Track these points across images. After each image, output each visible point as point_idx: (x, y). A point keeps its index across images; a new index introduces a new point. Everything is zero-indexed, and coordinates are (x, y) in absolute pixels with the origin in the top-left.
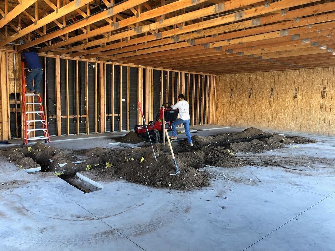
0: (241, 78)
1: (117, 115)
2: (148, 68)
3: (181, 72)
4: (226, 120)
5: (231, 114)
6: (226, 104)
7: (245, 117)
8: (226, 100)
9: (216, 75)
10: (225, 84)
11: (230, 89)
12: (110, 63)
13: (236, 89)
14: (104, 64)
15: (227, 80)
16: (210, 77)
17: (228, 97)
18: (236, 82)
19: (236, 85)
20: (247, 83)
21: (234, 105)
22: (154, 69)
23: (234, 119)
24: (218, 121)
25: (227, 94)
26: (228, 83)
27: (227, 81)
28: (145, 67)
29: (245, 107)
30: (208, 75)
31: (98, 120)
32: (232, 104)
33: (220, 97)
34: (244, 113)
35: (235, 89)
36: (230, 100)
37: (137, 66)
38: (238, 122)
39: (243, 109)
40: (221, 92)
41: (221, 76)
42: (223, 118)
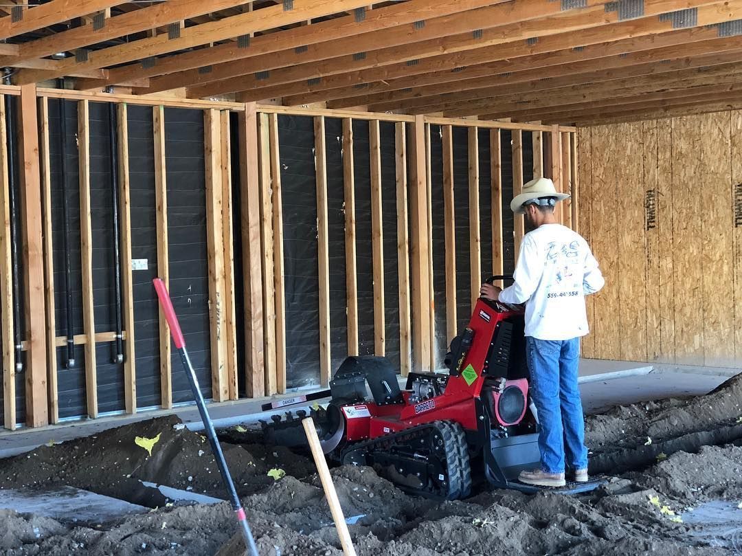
0: (690, 135)
1: (111, 336)
2: (251, 108)
3: (409, 119)
4: (635, 333)
5: (656, 306)
6: (631, 257)
7: (722, 317)
8: (627, 240)
9: (573, 129)
10: (616, 168)
11: (642, 192)
12: (68, 94)
13: (672, 188)
14: (39, 99)
15: (624, 149)
16: (547, 137)
17: (635, 228)
18: (668, 154)
19: (670, 171)
20: (720, 160)
21: (667, 263)
22: (283, 110)
23: (669, 327)
24: (599, 340)
25: (628, 212)
26: (630, 161)
27: (628, 152)
28: (238, 107)
29: (719, 272)
30: (537, 127)
31: (20, 366)
32: (655, 260)
33: (597, 228)
34: (714, 298)
35: (664, 190)
36: (644, 240)
37: (198, 104)
38: (690, 341)
39: (708, 279)
40: (600, 207)
41: (595, 130)
42: (620, 325)
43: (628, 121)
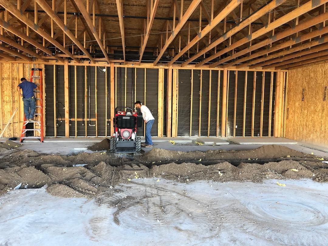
0: (314, 71)
2: (170, 68)
3: (222, 69)
4: (297, 132)
5: (302, 125)
6: (297, 109)
7: (318, 130)
8: (297, 104)
9: (287, 71)
10: (296, 82)
11: (302, 89)
12: (122, 66)
13: (309, 88)
14: (115, 68)
15: (298, 76)
16: (275, 74)
17: (299, 100)
18: (308, 78)
19: (308, 83)
20: (321, 79)
21: (306, 112)
23: (305, 131)
24: (289, 133)
25: (298, 96)
26: (299, 80)
27: (299, 77)
28: (166, 68)
29: (318, 115)
30: (272, 70)
31: (108, 124)
32: (303, 110)
33: (291, 100)
34: (316, 124)
35: (307, 89)
36: (301, 104)
37: (156, 67)
38: (310, 136)
39: (315, 117)
40: (292, 94)
41: (292, 70)
42: (294, 129)
43: (300, 68)
